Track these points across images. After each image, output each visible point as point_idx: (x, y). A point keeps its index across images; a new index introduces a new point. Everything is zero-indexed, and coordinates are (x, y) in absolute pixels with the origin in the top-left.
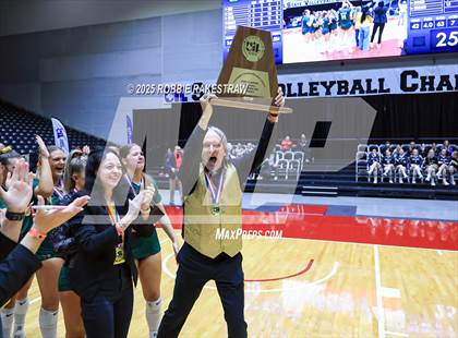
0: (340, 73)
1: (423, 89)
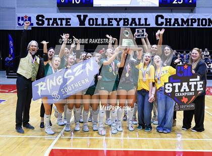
0: (125, 14)
1: (166, 25)
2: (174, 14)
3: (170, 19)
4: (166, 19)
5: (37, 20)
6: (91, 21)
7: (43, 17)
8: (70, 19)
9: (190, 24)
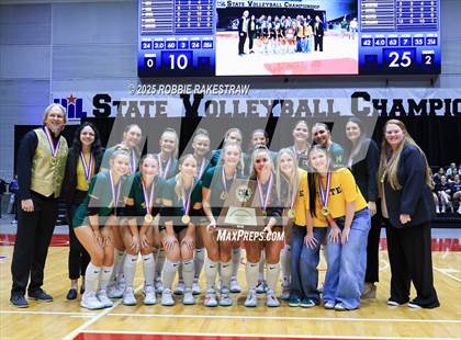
2: (393, 90)
3: (384, 102)
4: (375, 102)
5: (94, 104)
6: (211, 106)
7: (107, 98)
8: (165, 103)
9: (428, 111)
